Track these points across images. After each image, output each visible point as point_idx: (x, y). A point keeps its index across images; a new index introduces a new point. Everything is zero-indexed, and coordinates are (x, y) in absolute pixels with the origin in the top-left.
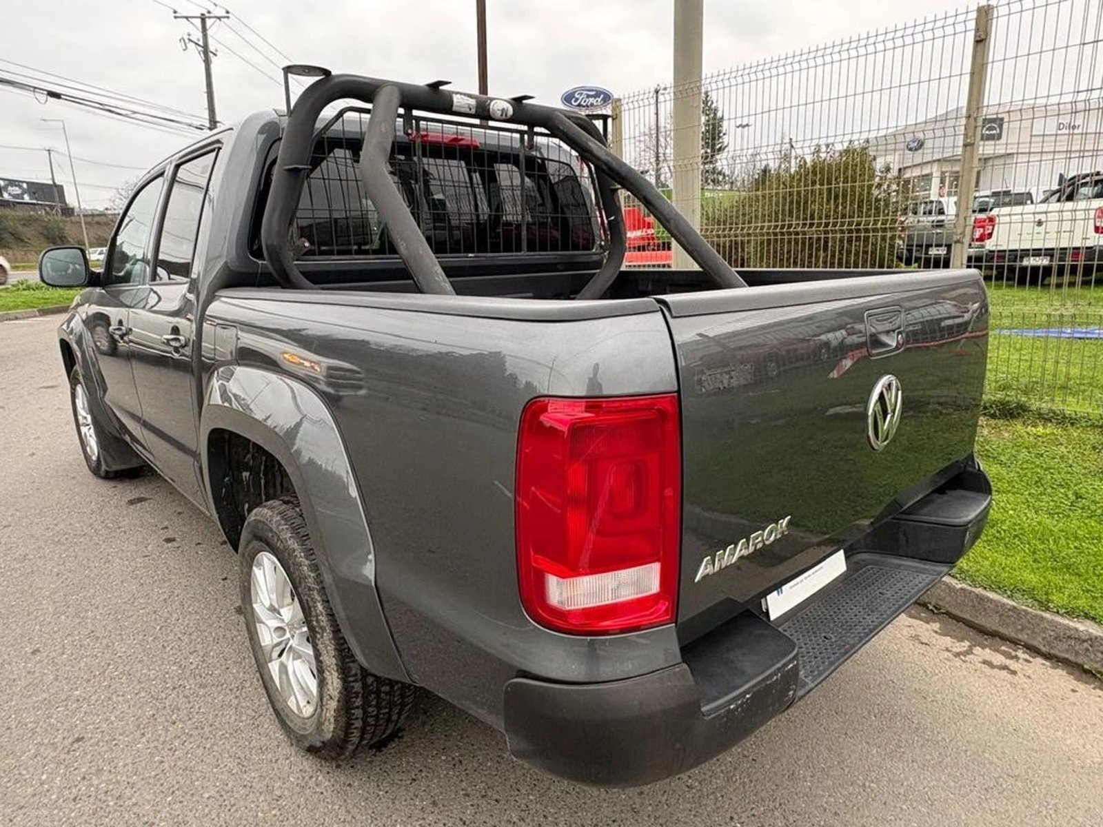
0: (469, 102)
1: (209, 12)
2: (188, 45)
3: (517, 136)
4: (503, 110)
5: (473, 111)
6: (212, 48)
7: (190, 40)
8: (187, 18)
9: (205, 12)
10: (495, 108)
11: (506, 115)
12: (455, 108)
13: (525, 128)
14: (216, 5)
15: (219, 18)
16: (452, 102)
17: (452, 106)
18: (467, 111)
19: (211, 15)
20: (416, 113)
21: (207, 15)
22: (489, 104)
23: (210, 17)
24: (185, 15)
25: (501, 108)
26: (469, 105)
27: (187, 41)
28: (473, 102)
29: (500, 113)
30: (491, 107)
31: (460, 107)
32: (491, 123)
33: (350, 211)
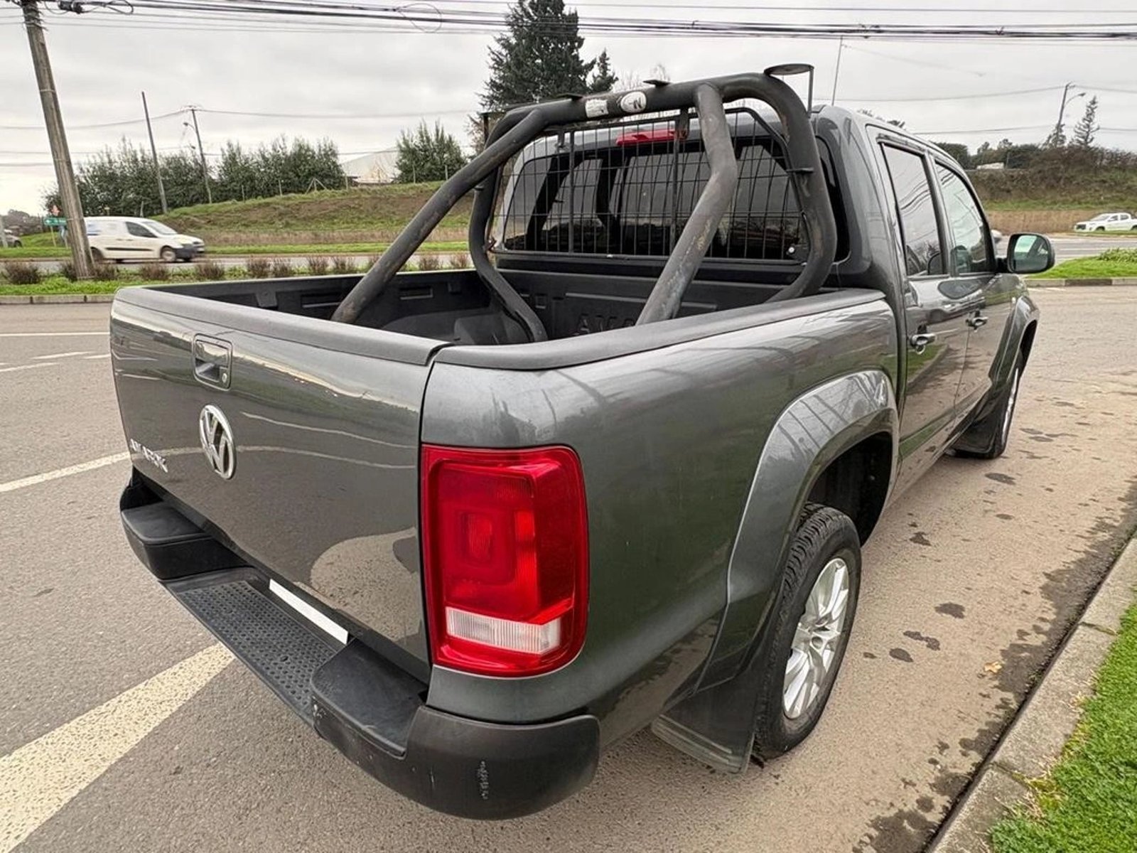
0: (600, 104)
4: (635, 104)
5: (606, 113)
10: (626, 103)
11: (640, 106)
12: (588, 116)
13: (678, 112)
16: (585, 109)
17: (585, 112)
18: (601, 113)
22: (619, 102)
25: (632, 101)
26: (600, 107)
28: (604, 103)
29: (632, 106)
30: (622, 105)
31: (593, 111)
32: (626, 119)
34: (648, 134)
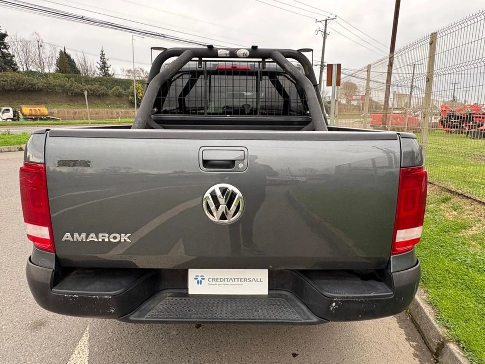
0: (226, 52)
1: (329, 17)
2: (318, 32)
3: (258, 63)
4: (244, 54)
5: (228, 56)
6: (327, 32)
7: (319, 30)
8: (321, 21)
9: (327, 18)
10: (240, 53)
11: (246, 55)
13: (261, 60)
14: (331, 14)
15: (333, 19)
16: (217, 53)
17: (218, 55)
18: (226, 56)
19: (330, 18)
20: (203, 59)
21: (328, 19)
22: (236, 52)
23: (329, 20)
24: (320, 20)
27: (318, 31)
28: (228, 52)
29: (242, 55)
30: (237, 54)
31: (222, 54)
33: (197, 98)
34: (238, 67)
